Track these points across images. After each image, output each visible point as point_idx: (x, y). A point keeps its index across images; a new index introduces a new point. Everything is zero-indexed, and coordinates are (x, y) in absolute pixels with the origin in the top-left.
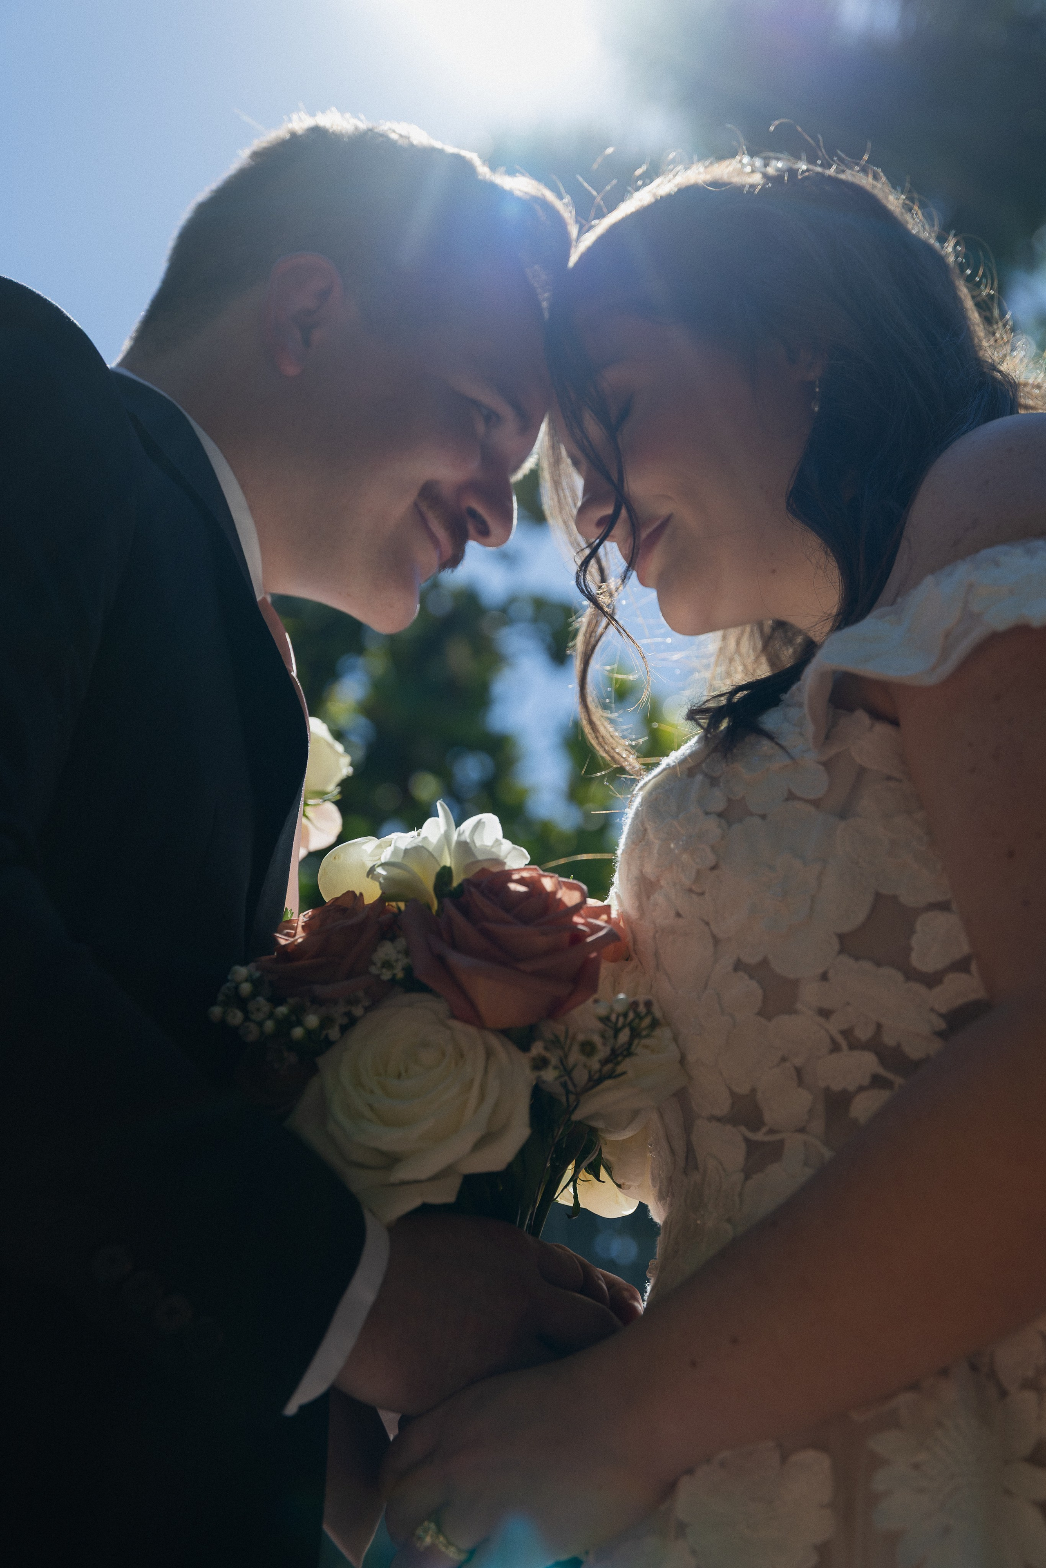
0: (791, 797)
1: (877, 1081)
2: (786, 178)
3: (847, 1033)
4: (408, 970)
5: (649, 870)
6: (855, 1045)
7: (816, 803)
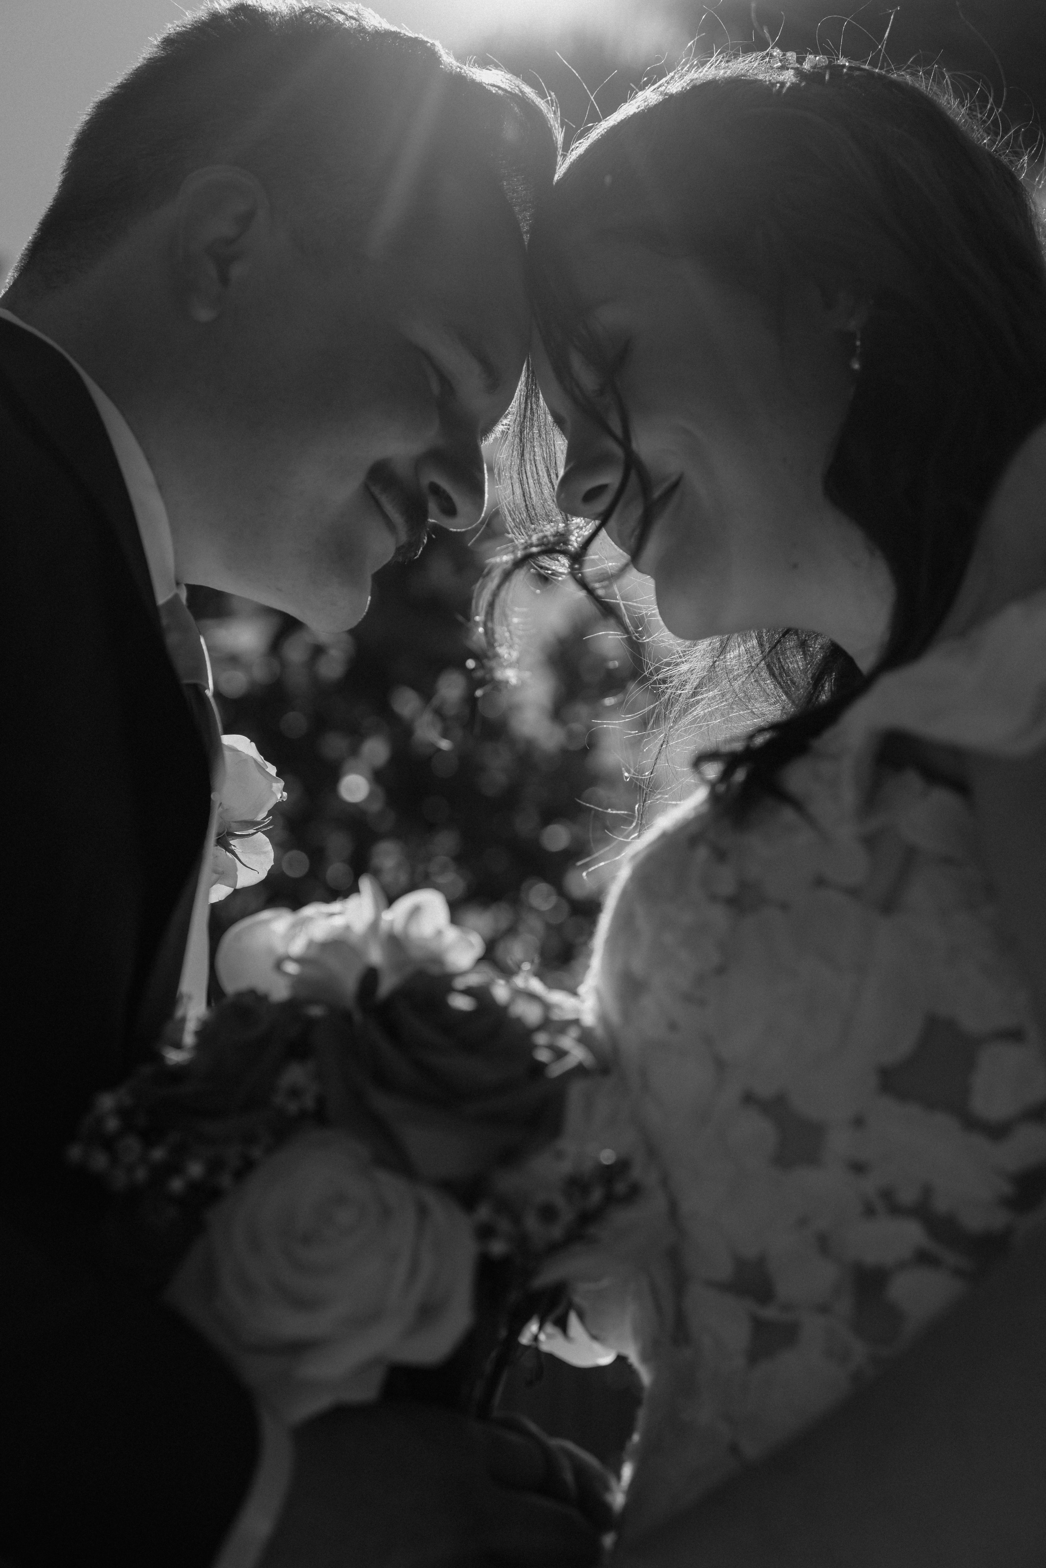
0: (820, 882)
1: (923, 1258)
2: (827, 77)
3: (887, 1193)
4: (321, 1101)
5: (638, 965)
6: (896, 1209)
7: (853, 892)
